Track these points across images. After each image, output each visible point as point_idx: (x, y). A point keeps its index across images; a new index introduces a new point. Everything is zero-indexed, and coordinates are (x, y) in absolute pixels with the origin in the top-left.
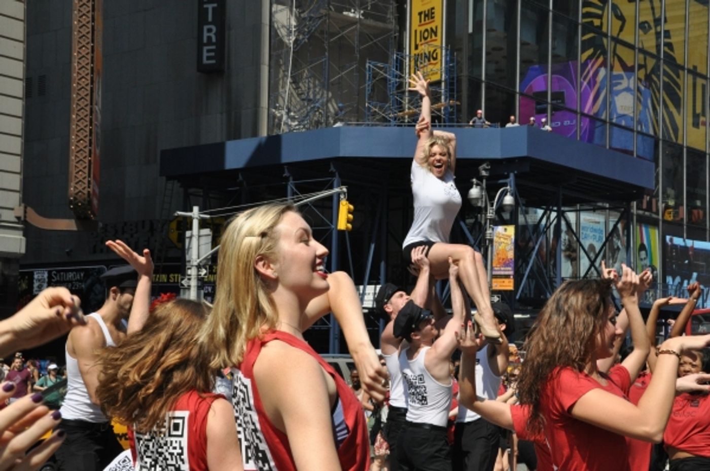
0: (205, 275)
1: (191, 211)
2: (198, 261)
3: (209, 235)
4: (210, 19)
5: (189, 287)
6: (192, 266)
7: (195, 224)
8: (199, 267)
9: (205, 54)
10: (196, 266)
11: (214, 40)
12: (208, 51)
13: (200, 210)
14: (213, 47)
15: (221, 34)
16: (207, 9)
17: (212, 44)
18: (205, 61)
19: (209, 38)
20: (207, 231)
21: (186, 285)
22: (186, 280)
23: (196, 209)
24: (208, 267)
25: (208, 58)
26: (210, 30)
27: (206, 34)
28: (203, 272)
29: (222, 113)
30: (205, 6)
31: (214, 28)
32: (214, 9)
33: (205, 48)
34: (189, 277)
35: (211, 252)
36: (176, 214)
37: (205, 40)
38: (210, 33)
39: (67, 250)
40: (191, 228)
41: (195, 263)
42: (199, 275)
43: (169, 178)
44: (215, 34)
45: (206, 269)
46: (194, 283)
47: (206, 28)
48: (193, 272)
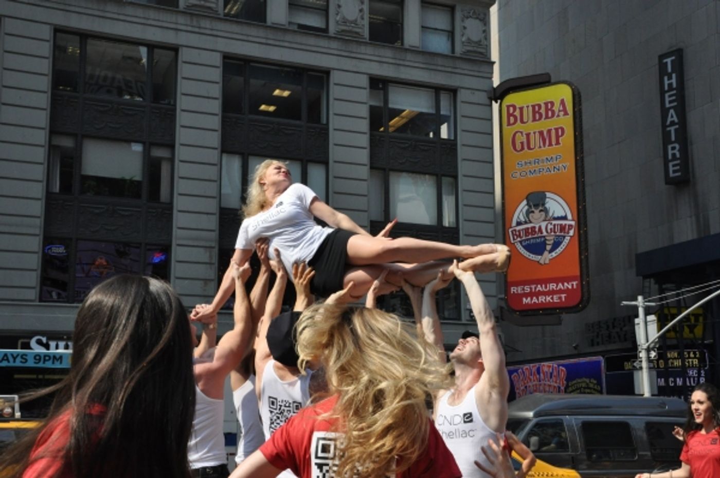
0: (655, 357)
1: (636, 300)
2: (647, 344)
3: (655, 320)
4: (673, 138)
5: (641, 368)
6: (643, 349)
7: (641, 311)
8: (648, 350)
9: (671, 169)
10: (646, 349)
11: (678, 155)
12: (674, 166)
13: (644, 298)
14: (678, 162)
15: (685, 150)
16: (670, 131)
17: (677, 159)
18: (671, 175)
19: (674, 155)
20: (652, 318)
21: (638, 367)
22: (637, 362)
23: (640, 298)
24: (656, 349)
25: (674, 172)
26: (673, 148)
27: (670, 152)
28: (653, 354)
29: (691, 217)
30: (668, 129)
31: (677, 146)
32: (676, 130)
33: (671, 164)
34: (640, 360)
35: (657, 335)
36: (622, 305)
37: (670, 157)
38: (674, 150)
39: (574, 345)
40: (637, 316)
41: (645, 346)
42: (649, 357)
43: (645, 277)
44: (679, 151)
45: (655, 351)
46: (644, 365)
47: (670, 147)
48: (643, 355)
